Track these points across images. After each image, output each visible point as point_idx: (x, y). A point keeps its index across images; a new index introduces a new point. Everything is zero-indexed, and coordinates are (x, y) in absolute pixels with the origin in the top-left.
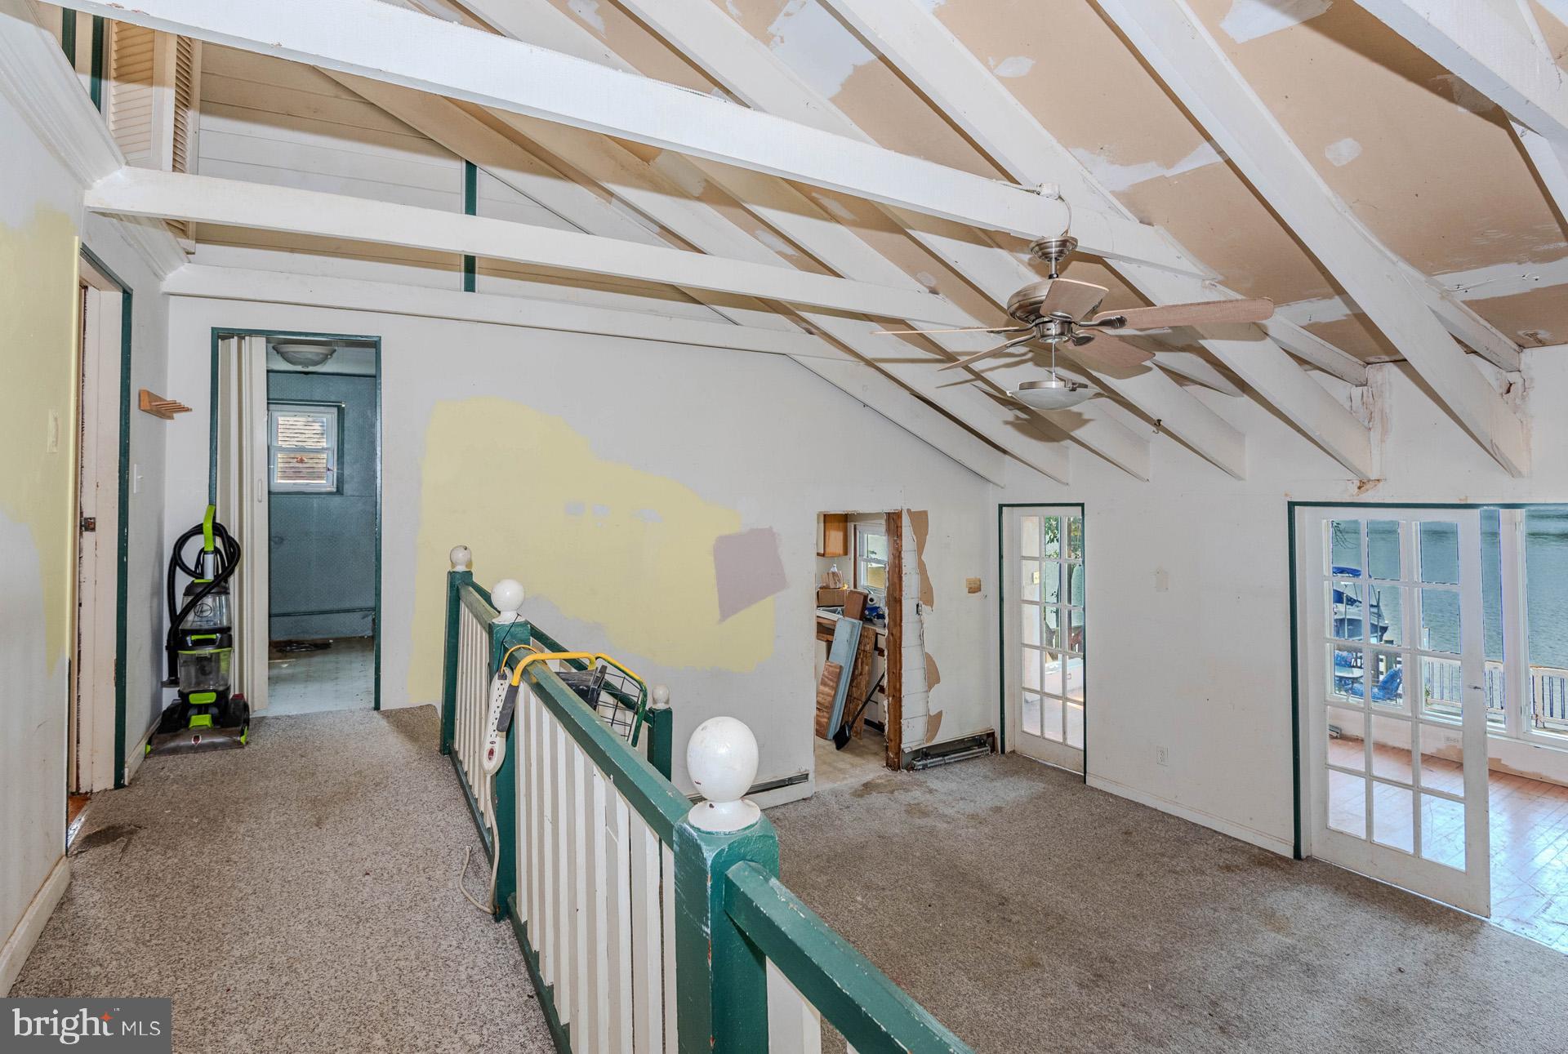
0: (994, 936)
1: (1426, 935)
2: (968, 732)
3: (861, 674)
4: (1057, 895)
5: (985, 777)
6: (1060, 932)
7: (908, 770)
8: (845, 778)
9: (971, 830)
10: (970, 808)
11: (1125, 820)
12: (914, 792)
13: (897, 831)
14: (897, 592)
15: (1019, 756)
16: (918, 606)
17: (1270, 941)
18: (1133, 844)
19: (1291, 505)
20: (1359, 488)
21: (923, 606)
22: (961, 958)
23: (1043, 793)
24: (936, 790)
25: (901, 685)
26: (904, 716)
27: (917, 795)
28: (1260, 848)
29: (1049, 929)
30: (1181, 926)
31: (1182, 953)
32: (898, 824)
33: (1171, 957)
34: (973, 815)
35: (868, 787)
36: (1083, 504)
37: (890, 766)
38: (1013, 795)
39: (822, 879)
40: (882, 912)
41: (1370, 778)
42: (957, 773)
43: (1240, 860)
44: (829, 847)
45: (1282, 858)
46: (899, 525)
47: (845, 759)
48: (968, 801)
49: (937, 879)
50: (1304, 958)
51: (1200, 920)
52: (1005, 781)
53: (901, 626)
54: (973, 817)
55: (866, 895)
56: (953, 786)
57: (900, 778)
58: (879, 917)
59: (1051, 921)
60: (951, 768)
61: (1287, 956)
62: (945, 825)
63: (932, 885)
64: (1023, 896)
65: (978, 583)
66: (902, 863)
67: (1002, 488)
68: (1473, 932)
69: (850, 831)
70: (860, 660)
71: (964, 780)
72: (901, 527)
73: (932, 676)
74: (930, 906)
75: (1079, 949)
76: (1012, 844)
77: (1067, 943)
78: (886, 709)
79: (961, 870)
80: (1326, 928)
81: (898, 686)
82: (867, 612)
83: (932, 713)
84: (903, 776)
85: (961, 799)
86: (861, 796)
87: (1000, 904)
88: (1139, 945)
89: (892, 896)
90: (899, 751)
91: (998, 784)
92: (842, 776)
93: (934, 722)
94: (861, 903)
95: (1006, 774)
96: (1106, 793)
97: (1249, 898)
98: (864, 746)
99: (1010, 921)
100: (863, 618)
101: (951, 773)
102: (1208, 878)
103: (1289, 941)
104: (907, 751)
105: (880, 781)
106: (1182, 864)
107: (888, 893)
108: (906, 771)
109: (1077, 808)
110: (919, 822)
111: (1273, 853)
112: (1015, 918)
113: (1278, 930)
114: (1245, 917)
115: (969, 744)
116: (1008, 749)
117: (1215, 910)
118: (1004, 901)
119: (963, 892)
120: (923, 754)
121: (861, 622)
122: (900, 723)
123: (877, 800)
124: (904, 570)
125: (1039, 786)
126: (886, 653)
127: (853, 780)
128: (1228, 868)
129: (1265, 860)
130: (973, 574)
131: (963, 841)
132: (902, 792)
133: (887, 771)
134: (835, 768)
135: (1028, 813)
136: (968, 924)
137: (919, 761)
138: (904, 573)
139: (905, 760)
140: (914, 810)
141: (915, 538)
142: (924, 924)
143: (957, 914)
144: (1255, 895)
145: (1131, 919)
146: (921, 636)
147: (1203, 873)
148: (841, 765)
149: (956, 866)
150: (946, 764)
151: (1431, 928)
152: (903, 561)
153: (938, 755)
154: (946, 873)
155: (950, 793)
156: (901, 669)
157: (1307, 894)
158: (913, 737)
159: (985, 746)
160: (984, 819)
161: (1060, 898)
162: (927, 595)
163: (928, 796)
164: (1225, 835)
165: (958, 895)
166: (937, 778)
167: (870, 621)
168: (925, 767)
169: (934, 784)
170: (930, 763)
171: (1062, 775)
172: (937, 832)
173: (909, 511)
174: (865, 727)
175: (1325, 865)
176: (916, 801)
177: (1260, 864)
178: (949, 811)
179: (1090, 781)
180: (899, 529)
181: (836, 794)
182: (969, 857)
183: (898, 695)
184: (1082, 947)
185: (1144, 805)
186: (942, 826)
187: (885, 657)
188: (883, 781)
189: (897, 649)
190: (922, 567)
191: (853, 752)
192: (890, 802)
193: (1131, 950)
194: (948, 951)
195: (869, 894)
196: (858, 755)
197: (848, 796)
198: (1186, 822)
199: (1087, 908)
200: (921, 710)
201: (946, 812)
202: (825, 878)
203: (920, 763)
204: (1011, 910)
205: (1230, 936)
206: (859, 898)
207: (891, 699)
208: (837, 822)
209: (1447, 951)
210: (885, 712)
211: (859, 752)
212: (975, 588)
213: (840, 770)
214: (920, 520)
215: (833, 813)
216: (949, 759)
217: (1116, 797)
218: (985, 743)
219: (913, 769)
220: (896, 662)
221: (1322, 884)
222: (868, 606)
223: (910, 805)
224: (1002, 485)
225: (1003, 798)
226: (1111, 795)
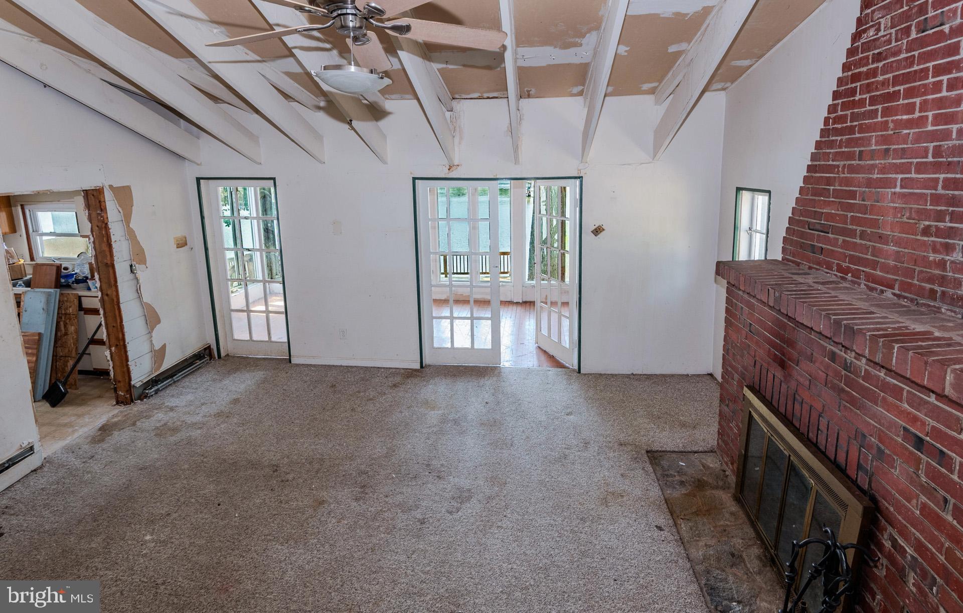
0: (282, 498)
1: (486, 382)
2: (189, 352)
3: (66, 334)
4: (311, 445)
5: (214, 380)
6: (325, 470)
7: (142, 400)
8: (74, 432)
9: (223, 426)
10: (214, 409)
11: (327, 379)
12: (156, 416)
13: (156, 456)
14: (109, 258)
15: (234, 357)
16: (131, 266)
17: (433, 416)
18: (340, 391)
19: (414, 179)
20: (449, 169)
21: (137, 265)
22: (267, 532)
23: (265, 378)
24: (177, 406)
25: (123, 335)
26: (130, 358)
27: (160, 417)
28: (403, 369)
29: (317, 472)
30: (390, 430)
31: (399, 446)
32: (154, 449)
33: (394, 451)
34: (218, 413)
35: (106, 430)
36: (275, 178)
37: (122, 402)
38: (243, 386)
39: (96, 543)
40: (177, 537)
41: (452, 318)
42: (188, 386)
43: (398, 379)
44: (90, 505)
45: (416, 370)
46: (102, 200)
47: (66, 413)
48: (209, 404)
49: (215, 478)
50: (451, 417)
51: (397, 422)
52: (231, 378)
53: (116, 287)
54: (219, 415)
55: (154, 530)
56: (190, 397)
57: (136, 409)
58: (177, 542)
59: (316, 466)
60: (182, 384)
61: (444, 420)
62: (199, 431)
63: (212, 487)
64: (288, 457)
65: (184, 239)
66: (175, 481)
67: (198, 165)
68: (499, 373)
69: (106, 479)
70: (62, 323)
71: (197, 389)
72: (105, 202)
73: (152, 319)
74: (219, 505)
75: (343, 476)
76: (260, 422)
77: (334, 475)
78: (109, 358)
79: (231, 462)
80: (451, 398)
81: (121, 336)
82: (63, 280)
83: (157, 347)
84: (138, 407)
85: (202, 404)
86: (102, 440)
87: (274, 472)
88: (375, 454)
89: (180, 516)
90: (130, 387)
91: (226, 382)
92: (70, 430)
93: (159, 354)
94: (153, 541)
95: (229, 373)
96: (308, 365)
97: (413, 398)
98: (82, 395)
99: (288, 481)
100: (58, 285)
101: (183, 387)
102: (388, 396)
103: (440, 412)
104: (138, 385)
105: (116, 419)
106: (372, 393)
107: (175, 515)
108: (139, 401)
109: (293, 381)
110: (172, 439)
111: (410, 369)
112: (290, 477)
113: (433, 409)
114: (416, 409)
115: (191, 361)
116: (223, 354)
117: (401, 412)
118: (275, 468)
119: (241, 477)
120: (154, 382)
121: (58, 290)
122: (127, 365)
123: (120, 437)
124: (113, 238)
125: (260, 375)
126: (101, 312)
127: (86, 429)
128: (395, 386)
129: (410, 374)
130: (180, 233)
131: (220, 437)
132: (144, 420)
133: (122, 408)
134: (59, 425)
135: (261, 396)
136: (258, 501)
137: (151, 389)
138: (113, 240)
139: (135, 393)
140: (162, 431)
141: (120, 210)
142: (221, 523)
143: (245, 498)
144: (414, 395)
145: (362, 439)
146: (138, 291)
147: (385, 394)
148: (64, 420)
149: (225, 460)
150: (175, 382)
151: (486, 378)
152: (111, 231)
153: (167, 378)
154: (219, 470)
155: (190, 403)
156: (121, 321)
157: (435, 384)
158: (140, 372)
159: (205, 358)
160: (229, 412)
161: (313, 447)
162: (139, 256)
163: (171, 414)
164: (384, 368)
165: (237, 483)
166: (173, 396)
167: (68, 286)
168: (157, 392)
169: (172, 402)
170: (161, 387)
171: (271, 362)
172: (195, 440)
173: (111, 187)
174: (80, 377)
175: (435, 366)
176: (163, 423)
177: (408, 377)
178: (198, 418)
179: (294, 361)
180: (103, 203)
181: (70, 450)
182: (232, 448)
183: (122, 343)
184: (344, 473)
185: (334, 366)
186: (196, 433)
187: (102, 316)
188: (119, 418)
189: (116, 306)
190: (131, 235)
191: (71, 403)
192: (136, 434)
193: (373, 459)
194: (254, 533)
195: (156, 527)
196: (80, 405)
197: (87, 447)
198: (362, 368)
199: (334, 446)
200: (146, 348)
201: (194, 421)
202: (99, 539)
203: (153, 390)
204: (284, 472)
205: (415, 423)
206: (148, 537)
207: (113, 349)
208: (88, 477)
209: (497, 386)
210: (108, 361)
211: (81, 401)
212: (182, 244)
213: (65, 425)
214: (124, 195)
215: (77, 469)
216: (177, 377)
217: (315, 366)
218: (204, 356)
219: (146, 397)
220: (115, 317)
221: (438, 376)
222: (62, 274)
223: (157, 428)
224: (199, 163)
225: (236, 391)
226: (311, 365)
